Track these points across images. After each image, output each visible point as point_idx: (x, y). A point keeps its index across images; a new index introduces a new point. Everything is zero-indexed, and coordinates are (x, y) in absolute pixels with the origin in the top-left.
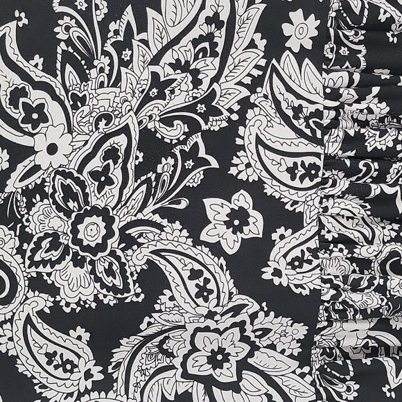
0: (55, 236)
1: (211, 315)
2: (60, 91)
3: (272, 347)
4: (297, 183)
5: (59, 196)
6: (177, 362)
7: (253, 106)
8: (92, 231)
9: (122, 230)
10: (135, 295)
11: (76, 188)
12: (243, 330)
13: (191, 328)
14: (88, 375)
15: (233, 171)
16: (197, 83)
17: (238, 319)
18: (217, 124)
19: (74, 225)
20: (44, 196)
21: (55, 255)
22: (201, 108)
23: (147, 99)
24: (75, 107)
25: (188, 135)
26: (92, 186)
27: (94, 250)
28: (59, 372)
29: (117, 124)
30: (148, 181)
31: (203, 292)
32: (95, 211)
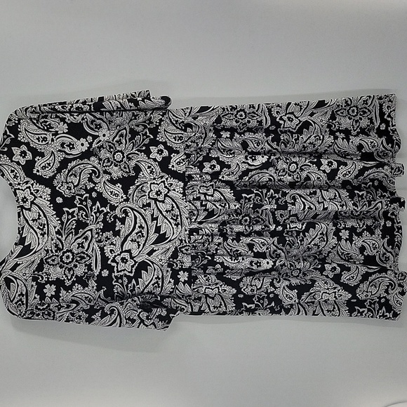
0: (108, 158)
1: (154, 179)
2: (105, 120)
3: (174, 190)
4: (176, 142)
5: (108, 148)
6: (147, 194)
7: (163, 121)
8: (118, 157)
9: (127, 156)
10: (133, 174)
11: (112, 145)
12: (165, 184)
13: (149, 183)
14: (122, 197)
15: (158, 139)
16: (146, 115)
17: (163, 180)
18: (152, 126)
19: (113, 155)
20: (104, 148)
21: (109, 164)
22: (148, 122)
23: (131, 120)
24: (110, 124)
25: (144, 129)
26: (117, 145)
27: (120, 162)
28: (114, 197)
29: (122, 127)
30: (133, 142)
31: (152, 172)
32: (118, 151)
